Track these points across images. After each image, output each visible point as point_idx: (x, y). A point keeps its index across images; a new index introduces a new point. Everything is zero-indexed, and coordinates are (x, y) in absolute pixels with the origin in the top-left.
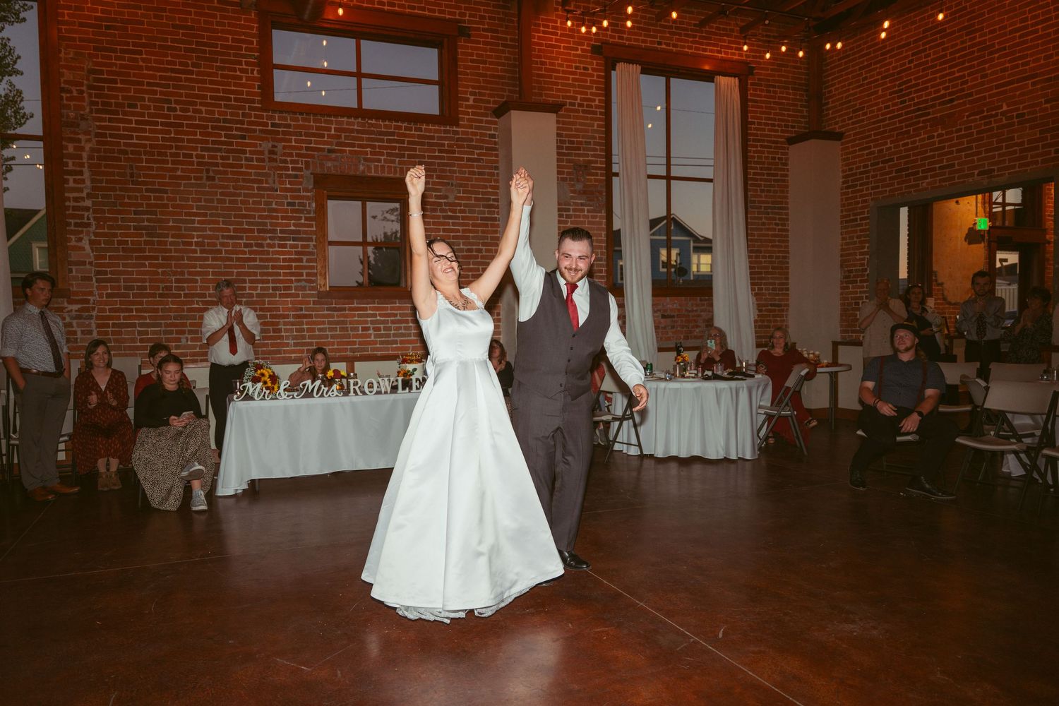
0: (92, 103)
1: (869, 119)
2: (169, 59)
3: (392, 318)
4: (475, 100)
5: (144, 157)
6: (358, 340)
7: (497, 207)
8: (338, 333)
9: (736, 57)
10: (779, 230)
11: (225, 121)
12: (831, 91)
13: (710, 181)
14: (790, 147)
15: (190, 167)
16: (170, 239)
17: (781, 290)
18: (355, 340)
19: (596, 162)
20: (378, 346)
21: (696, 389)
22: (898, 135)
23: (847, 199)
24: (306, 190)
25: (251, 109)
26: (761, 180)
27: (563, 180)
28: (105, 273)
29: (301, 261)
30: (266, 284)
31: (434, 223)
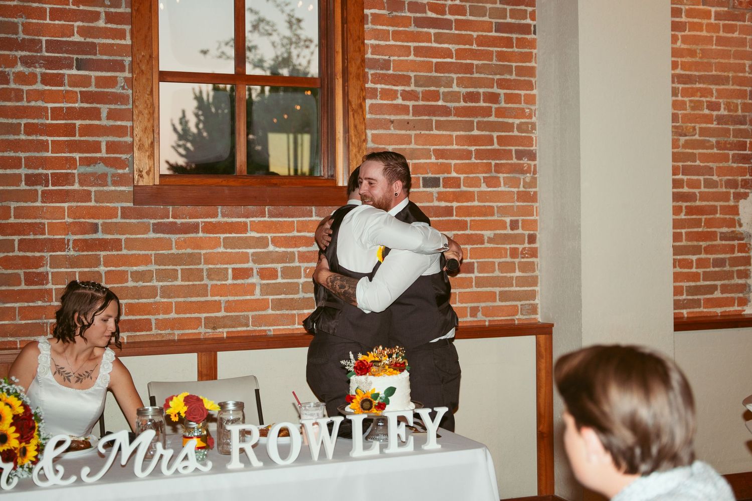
3: (303, 249)
6: (223, 299)
8: (179, 282)
18: (217, 298)
20: (270, 312)
29: (96, 114)
30: (11, 167)
31: (397, 35)
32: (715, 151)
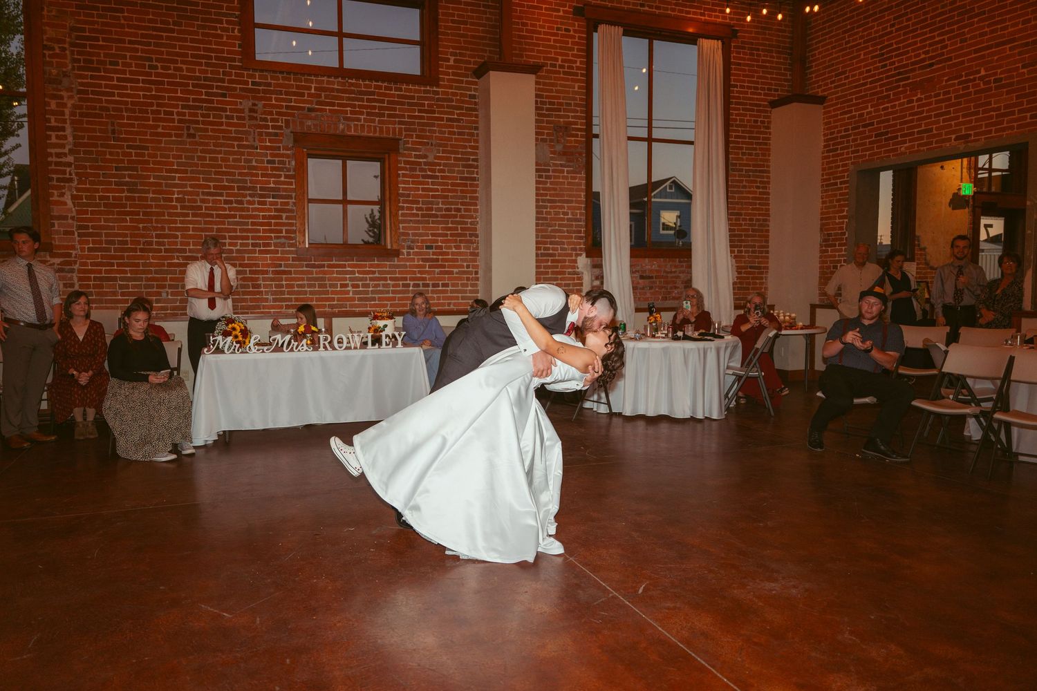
0: (75, 61)
1: (850, 83)
2: (151, 17)
3: (372, 276)
4: (455, 61)
5: (126, 114)
6: (336, 296)
7: (477, 167)
8: (317, 289)
9: (720, 20)
10: (760, 193)
11: (206, 79)
12: (815, 55)
13: (691, 143)
14: (773, 110)
15: (171, 124)
16: (151, 195)
17: (761, 252)
18: (333, 296)
19: (576, 123)
20: (356, 302)
21: (664, 349)
22: (878, 99)
23: (828, 163)
24: (286, 148)
25: (231, 67)
26: (743, 143)
27: (543, 140)
28: (87, 227)
29: (281, 218)
30: (245, 240)
31: (413, 183)
32: (566, 234)
